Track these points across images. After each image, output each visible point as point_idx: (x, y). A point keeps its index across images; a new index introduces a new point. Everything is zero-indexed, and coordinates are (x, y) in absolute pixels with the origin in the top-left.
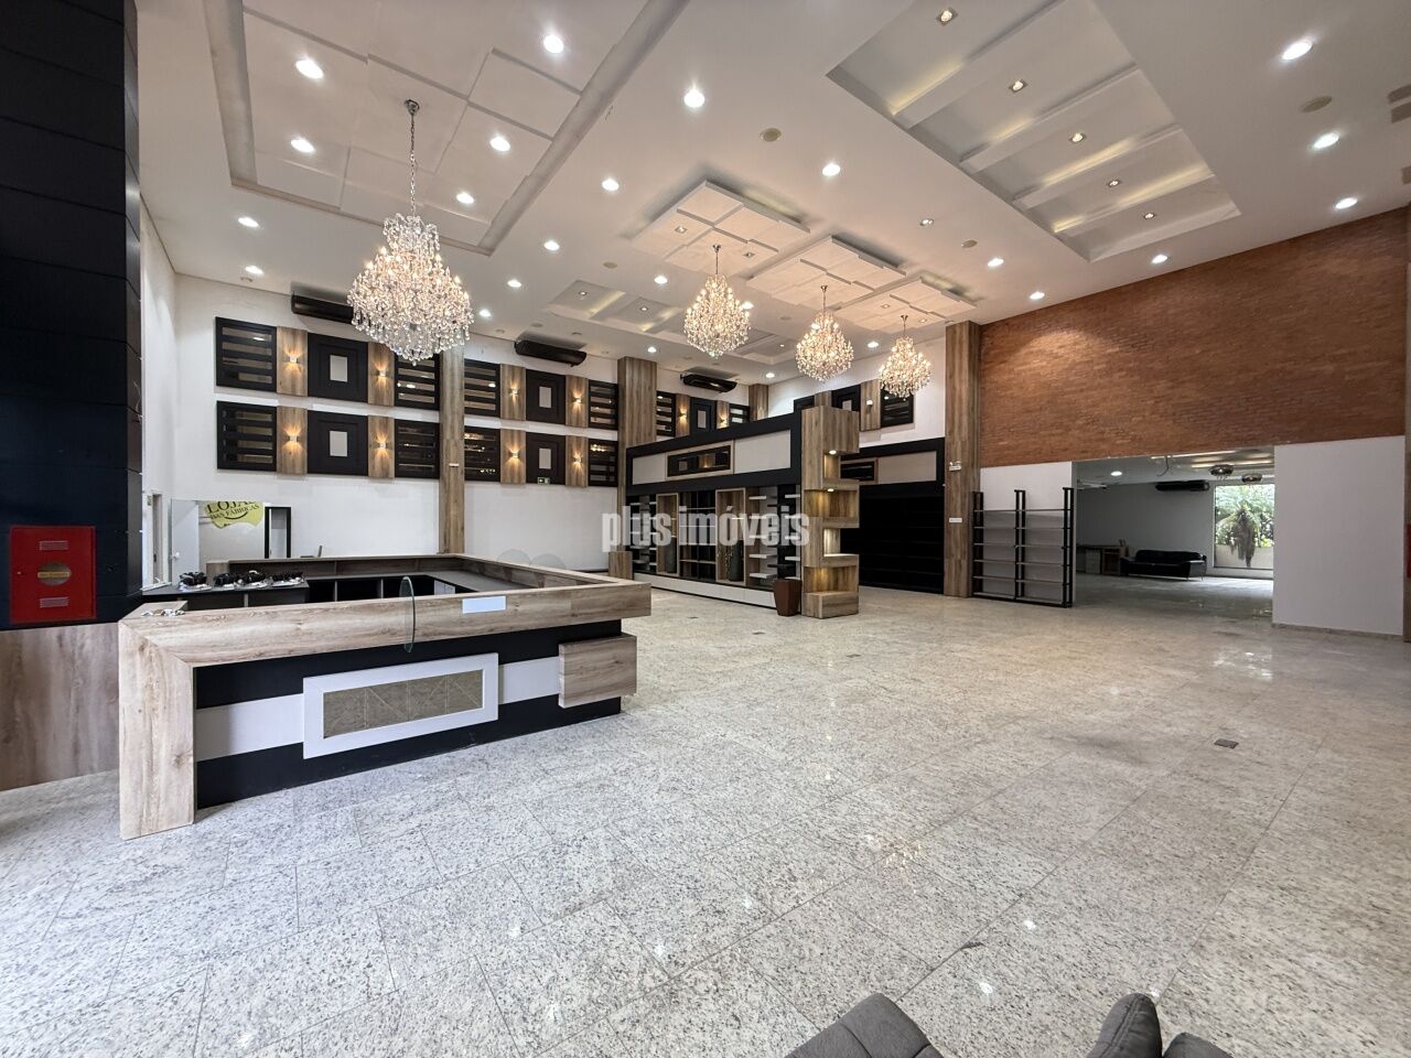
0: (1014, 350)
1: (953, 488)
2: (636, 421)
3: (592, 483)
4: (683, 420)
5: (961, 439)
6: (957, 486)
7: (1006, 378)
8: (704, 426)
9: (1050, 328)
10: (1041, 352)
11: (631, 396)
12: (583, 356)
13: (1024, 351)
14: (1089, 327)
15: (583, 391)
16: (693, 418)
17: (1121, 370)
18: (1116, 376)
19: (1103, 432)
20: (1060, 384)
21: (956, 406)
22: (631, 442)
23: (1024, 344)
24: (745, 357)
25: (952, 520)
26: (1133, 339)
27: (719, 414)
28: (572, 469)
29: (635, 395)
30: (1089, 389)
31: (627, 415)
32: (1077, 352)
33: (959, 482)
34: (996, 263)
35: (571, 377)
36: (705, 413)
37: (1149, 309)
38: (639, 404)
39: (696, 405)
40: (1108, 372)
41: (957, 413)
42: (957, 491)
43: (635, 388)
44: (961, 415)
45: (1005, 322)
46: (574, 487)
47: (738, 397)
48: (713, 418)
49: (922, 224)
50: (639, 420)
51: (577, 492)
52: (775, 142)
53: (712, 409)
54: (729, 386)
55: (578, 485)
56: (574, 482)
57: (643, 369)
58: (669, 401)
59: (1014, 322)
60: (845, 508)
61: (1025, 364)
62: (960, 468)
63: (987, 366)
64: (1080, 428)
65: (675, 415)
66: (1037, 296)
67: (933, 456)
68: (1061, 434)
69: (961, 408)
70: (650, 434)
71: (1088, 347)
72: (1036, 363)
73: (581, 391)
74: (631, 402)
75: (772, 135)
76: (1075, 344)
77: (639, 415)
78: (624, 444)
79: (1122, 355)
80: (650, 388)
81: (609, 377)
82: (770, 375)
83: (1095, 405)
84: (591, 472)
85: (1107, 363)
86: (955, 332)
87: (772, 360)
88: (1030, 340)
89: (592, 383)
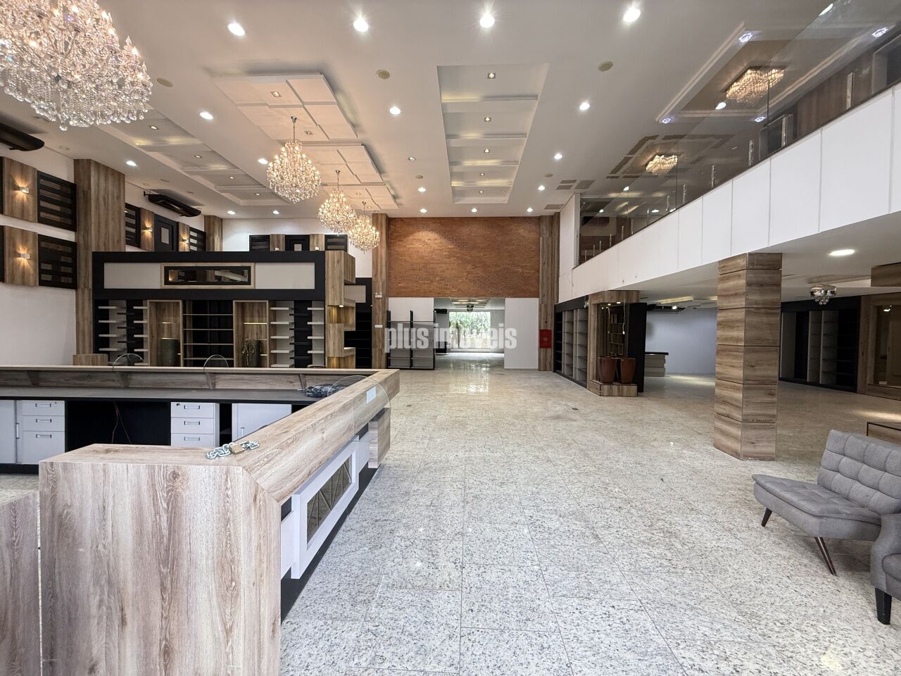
0: (406, 235)
1: (377, 308)
2: (103, 226)
3: (43, 283)
4: (148, 233)
5: (381, 280)
6: (379, 306)
7: (402, 249)
8: (168, 242)
9: (423, 229)
10: (419, 240)
11: (98, 199)
12: (38, 144)
13: (411, 237)
14: (443, 234)
15: (30, 182)
16: (157, 234)
17: (455, 257)
18: (452, 259)
19: (447, 285)
20: (428, 258)
21: (379, 260)
22: (98, 246)
23: (412, 233)
24: (222, 194)
25: (377, 326)
26: (459, 243)
27: (181, 233)
28: (15, 266)
29: (101, 199)
30: (441, 263)
31: (93, 218)
32: (435, 244)
33: (381, 305)
34: (422, 190)
35: (12, 161)
36: (168, 230)
37: (465, 231)
38: (107, 209)
39: (159, 222)
40: (449, 257)
41: (379, 265)
42: (379, 309)
43: (102, 193)
44: (381, 266)
45: (401, 219)
46: (17, 285)
47: (196, 223)
48: (175, 238)
49: (409, 159)
50: (107, 226)
51: (21, 291)
52: (383, 80)
53: (175, 229)
54: (194, 213)
55: (24, 283)
56: (18, 279)
57: (110, 177)
58: (133, 213)
59: (407, 221)
60: (346, 318)
61: (412, 244)
62: (381, 296)
63: (392, 241)
64: (438, 281)
65: (139, 227)
66: (423, 211)
67: (363, 288)
68: (429, 284)
69: (381, 263)
70: (119, 241)
71: (441, 243)
72: (417, 245)
73: (26, 180)
74: (98, 207)
75: (385, 75)
76: (435, 240)
77: (107, 222)
78: (87, 247)
79: (455, 250)
80: (118, 197)
81: (64, 173)
82: (231, 213)
83: (443, 271)
84: (41, 272)
85: (449, 252)
86: (378, 218)
87: (242, 202)
88: (414, 232)
89: (41, 176)
